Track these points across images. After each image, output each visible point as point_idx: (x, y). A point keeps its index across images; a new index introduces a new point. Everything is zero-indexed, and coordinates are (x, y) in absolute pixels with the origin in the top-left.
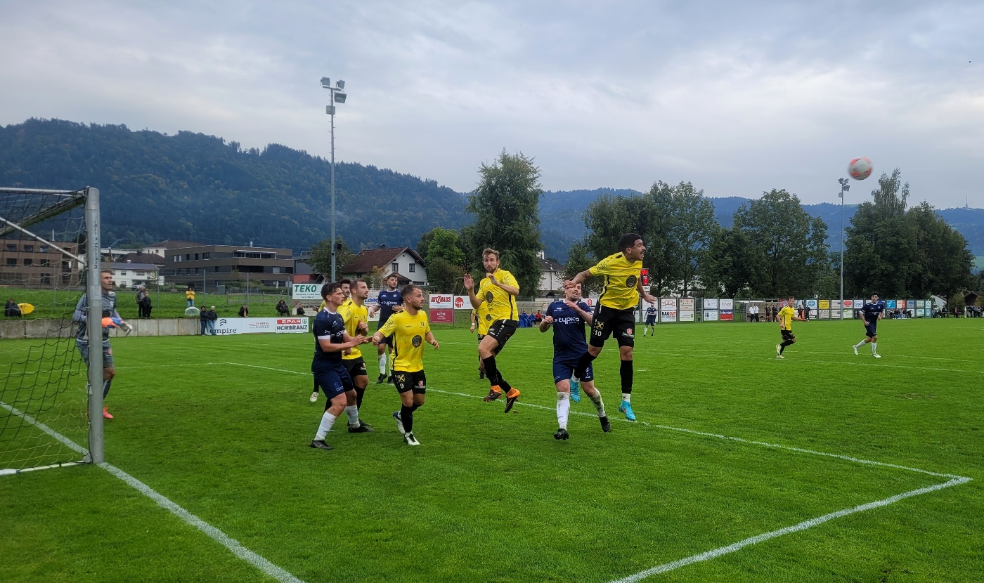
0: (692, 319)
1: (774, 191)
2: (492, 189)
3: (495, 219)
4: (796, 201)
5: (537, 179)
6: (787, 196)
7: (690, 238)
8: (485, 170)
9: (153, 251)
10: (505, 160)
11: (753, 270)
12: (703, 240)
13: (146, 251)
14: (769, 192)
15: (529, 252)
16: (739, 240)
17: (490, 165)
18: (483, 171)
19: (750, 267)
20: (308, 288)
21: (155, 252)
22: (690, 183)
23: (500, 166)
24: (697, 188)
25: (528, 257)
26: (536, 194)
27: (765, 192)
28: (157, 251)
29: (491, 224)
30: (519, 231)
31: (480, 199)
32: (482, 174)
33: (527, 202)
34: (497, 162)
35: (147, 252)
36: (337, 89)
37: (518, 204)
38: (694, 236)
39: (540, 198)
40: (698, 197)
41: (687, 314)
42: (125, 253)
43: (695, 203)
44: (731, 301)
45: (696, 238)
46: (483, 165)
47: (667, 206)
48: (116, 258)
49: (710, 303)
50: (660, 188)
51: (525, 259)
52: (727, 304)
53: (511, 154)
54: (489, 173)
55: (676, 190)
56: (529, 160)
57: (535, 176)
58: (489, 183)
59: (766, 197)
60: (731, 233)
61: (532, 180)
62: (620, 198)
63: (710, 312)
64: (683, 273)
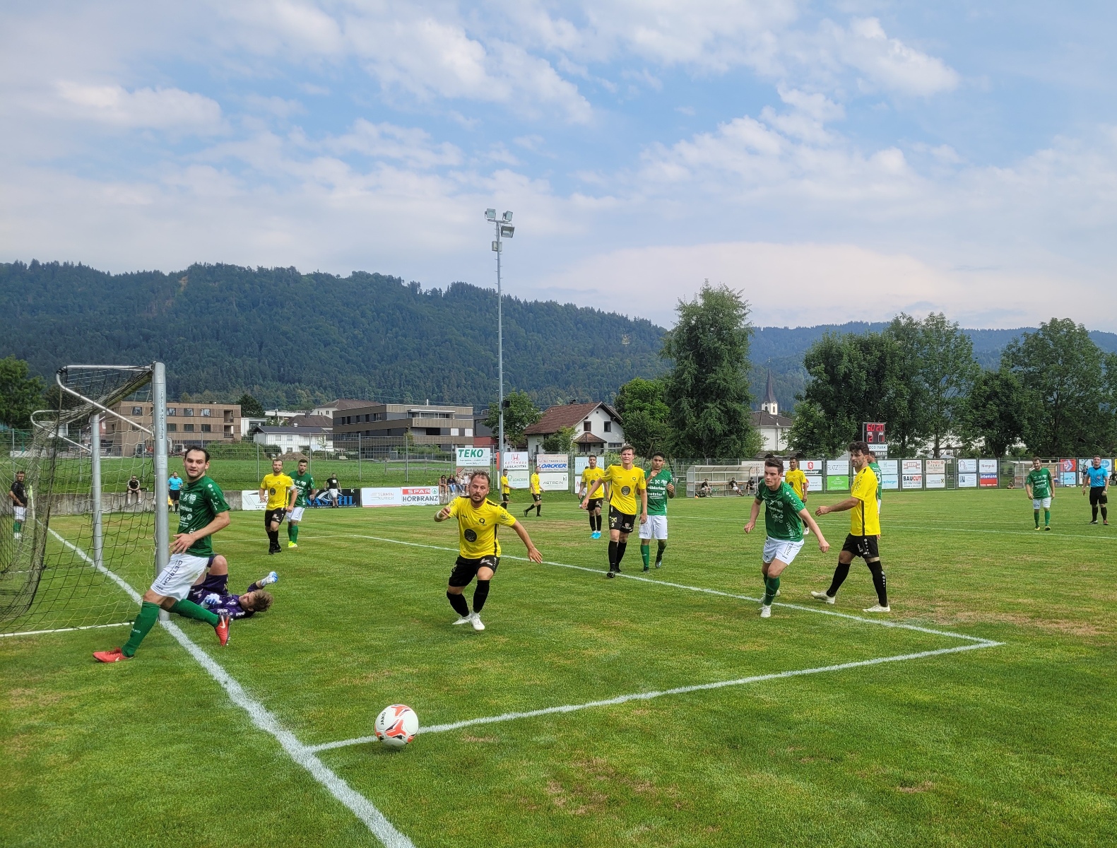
0: (943, 485)
1: (1054, 321)
2: (692, 329)
3: (694, 366)
4: (1083, 332)
5: (747, 316)
6: (1071, 326)
7: (943, 383)
8: (683, 308)
9: (323, 412)
10: (707, 294)
11: (1026, 422)
12: (958, 385)
13: (315, 413)
14: (1048, 322)
15: (736, 406)
16: (1007, 385)
17: (688, 302)
18: (680, 309)
19: (1022, 418)
20: (473, 453)
21: (324, 414)
22: (941, 314)
23: (700, 302)
24: (951, 319)
25: (735, 411)
26: (744, 334)
27: (1042, 323)
28: (327, 412)
29: (689, 373)
30: (724, 380)
31: (677, 342)
32: (680, 313)
33: (732, 343)
34: (698, 297)
35: (317, 414)
36: (503, 222)
37: (723, 346)
38: (947, 381)
39: (749, 337)
40: (952, 332)
41: (936, 479)
42: (293, 415)
43: (948, 339)
44: (994, 462)
45: (950, 382)
46: (681, 302)
47: (912, 345)
48: (282, 422)
49: (966, 465)
50: (903, 322)
51: (732, 414)
52: (989, 466)
53: (715, 287)
54: (688, 311)
55: (924, 323)
56: (735, 292)
57: (744, 312)
58: (688, 323)
59: (1044, 328)
60: (997, 376)
61: (740, 317)
62: (851, 337)
63: (967, 477)
64: (933, 428)
